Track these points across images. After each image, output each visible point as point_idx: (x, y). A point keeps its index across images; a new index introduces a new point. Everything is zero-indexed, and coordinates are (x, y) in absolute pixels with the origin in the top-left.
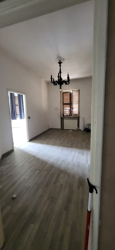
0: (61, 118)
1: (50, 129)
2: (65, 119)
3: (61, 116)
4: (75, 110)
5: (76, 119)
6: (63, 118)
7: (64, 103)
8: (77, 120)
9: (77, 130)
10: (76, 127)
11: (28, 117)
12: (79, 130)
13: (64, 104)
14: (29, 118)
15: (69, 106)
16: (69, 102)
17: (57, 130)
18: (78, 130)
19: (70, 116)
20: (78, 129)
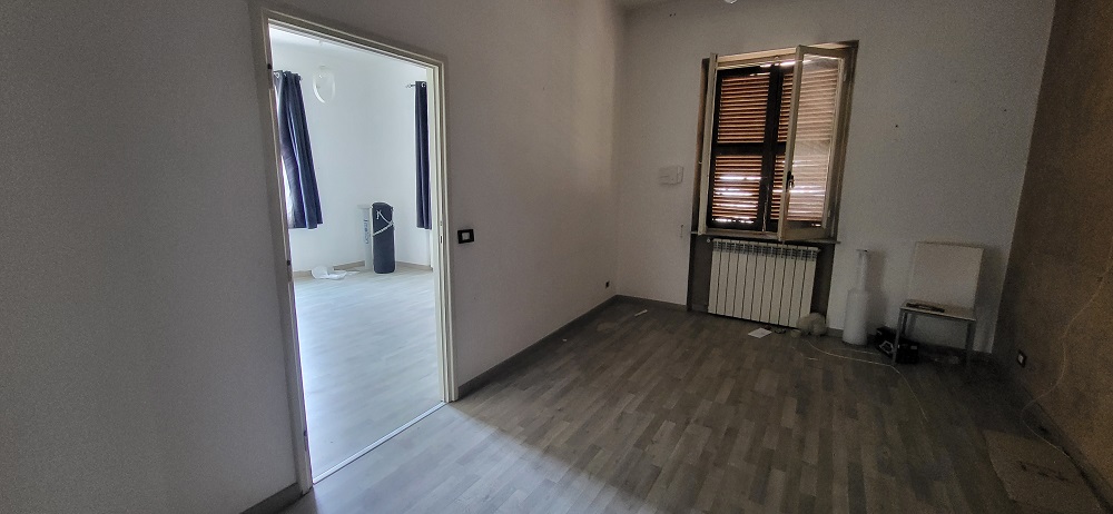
0: (694, 238)
1: (618, 305)
2: (721, 247)
3: (695, 227)
4: (806, 193)
5: (806, 255)
6: (707, 238)
7: (724, 139)
8: (812, 265)
9: (807, 334)
10: (796, 311)
11: (460, 233)
12: (827, 334)
13: (718, 149)
14: (464, 236)
15: (755, 160)
16: (758, 137)
17: (661, 310)
18: (819, 336)
19: (756, 226)
20: (817, 329)
